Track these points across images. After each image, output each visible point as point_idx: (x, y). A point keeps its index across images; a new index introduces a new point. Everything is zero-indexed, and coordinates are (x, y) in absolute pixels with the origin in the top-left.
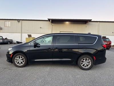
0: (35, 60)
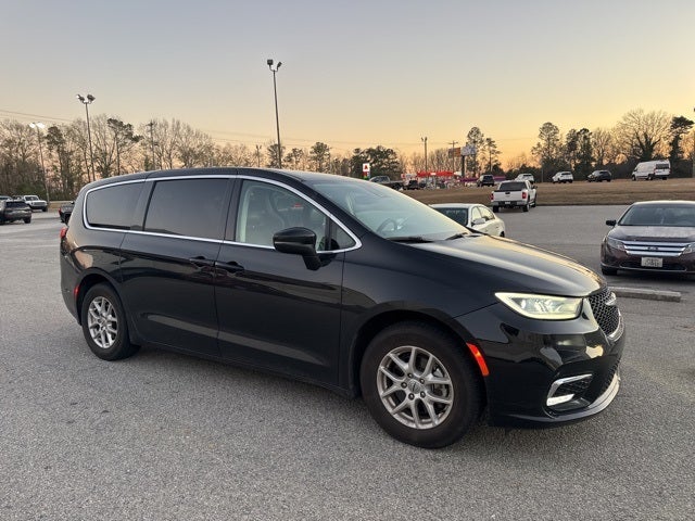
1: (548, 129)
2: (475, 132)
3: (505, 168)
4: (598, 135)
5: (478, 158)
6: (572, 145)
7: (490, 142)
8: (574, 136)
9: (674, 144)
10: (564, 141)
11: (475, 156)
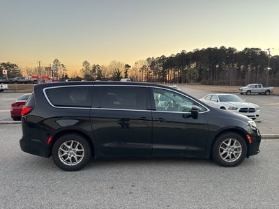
1: (86, 63)
2: (56, 61)
3: (70, 76)
4: (103, 67)
5: (58, 72)
6: (94, 70)
7: (63, 66)
8: (95, 67)
9: (126, 73)
10: (91, 69)
11: (57, 70)
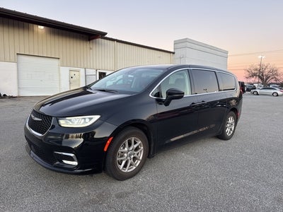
0: (172, 140)
